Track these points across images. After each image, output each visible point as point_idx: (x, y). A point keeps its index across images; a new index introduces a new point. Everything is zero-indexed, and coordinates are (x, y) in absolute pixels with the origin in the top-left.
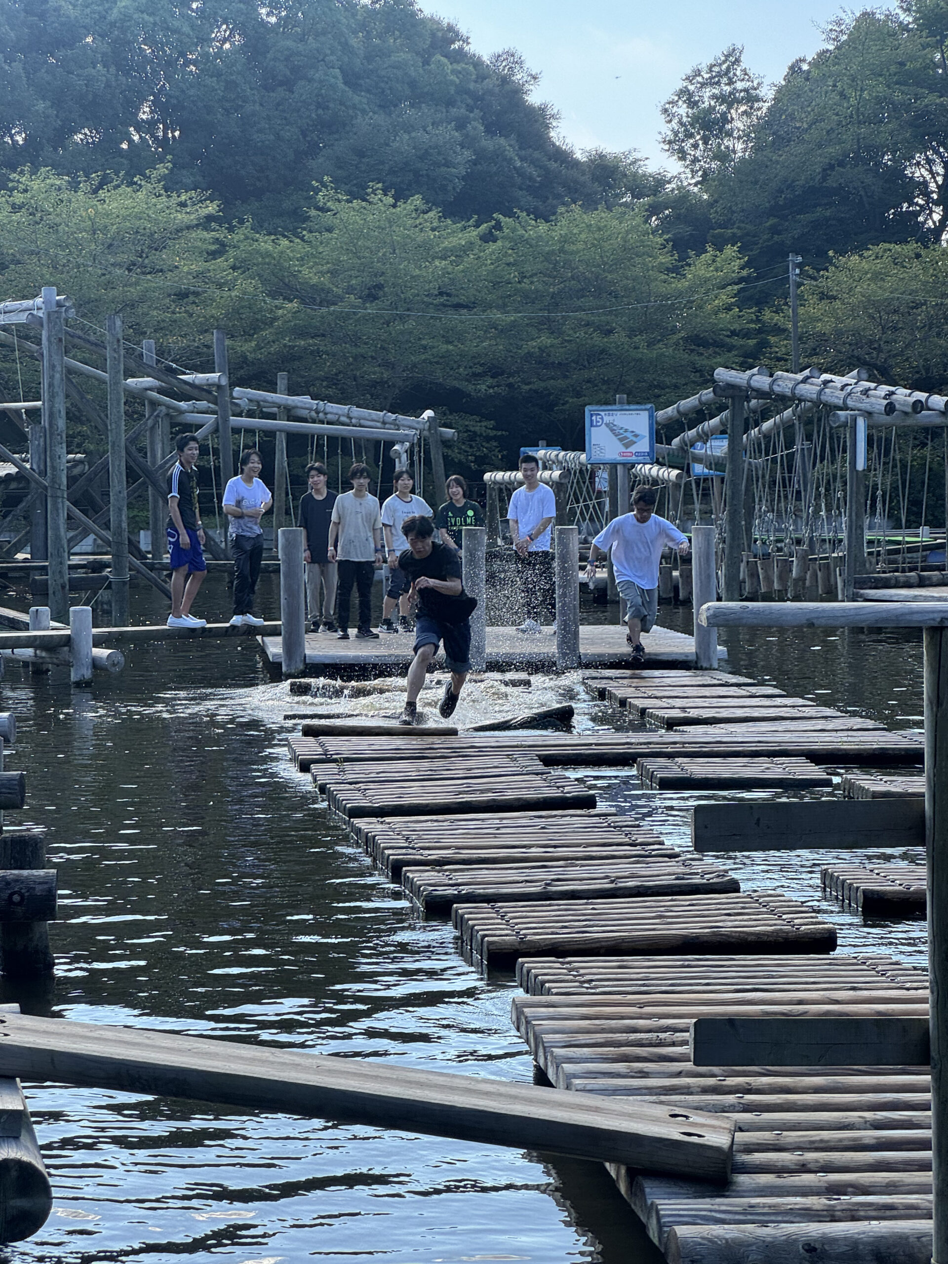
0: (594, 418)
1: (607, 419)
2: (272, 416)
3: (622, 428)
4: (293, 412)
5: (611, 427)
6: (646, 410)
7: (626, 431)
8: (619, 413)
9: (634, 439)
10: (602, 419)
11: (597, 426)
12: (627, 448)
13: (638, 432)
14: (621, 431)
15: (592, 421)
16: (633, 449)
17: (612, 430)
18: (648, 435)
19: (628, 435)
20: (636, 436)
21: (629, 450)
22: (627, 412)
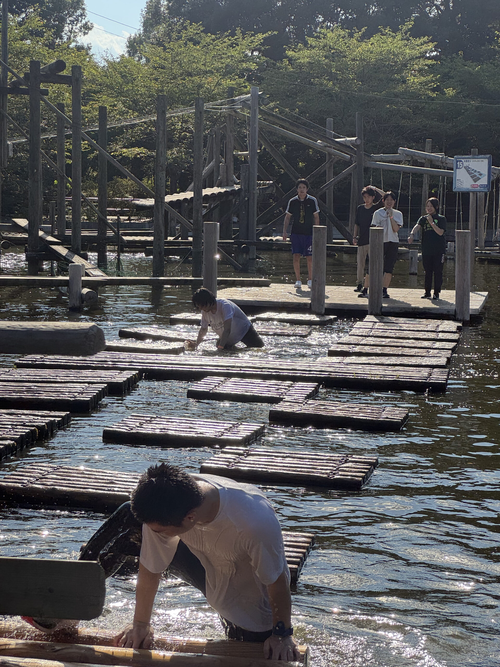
0: (458, 163)
1: (466, 164)
2: (422, 165)
3: (473, 170)
4: (433, 163)
5: (467, 169)
6: (486, 158)
7: (475, 171)
8: (472, 160)
9: (480, 177)
10: (463, 164)
11: (460, 168)
12: (475, 182)
13: (481, 172)
14: (473, 172)
15: (457, 165)
16: (479, 183)
17: (468, 171)
18: (487, 174)
19: (476, 174)
20: (481, 175)
21: (476, 183)
22: (477, 160)
